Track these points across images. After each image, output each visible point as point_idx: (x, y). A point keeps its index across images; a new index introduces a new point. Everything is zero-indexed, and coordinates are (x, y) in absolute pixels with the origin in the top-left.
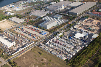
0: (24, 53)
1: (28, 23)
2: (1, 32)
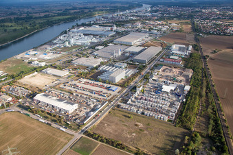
0: (101, 119)
2: (40, 91)
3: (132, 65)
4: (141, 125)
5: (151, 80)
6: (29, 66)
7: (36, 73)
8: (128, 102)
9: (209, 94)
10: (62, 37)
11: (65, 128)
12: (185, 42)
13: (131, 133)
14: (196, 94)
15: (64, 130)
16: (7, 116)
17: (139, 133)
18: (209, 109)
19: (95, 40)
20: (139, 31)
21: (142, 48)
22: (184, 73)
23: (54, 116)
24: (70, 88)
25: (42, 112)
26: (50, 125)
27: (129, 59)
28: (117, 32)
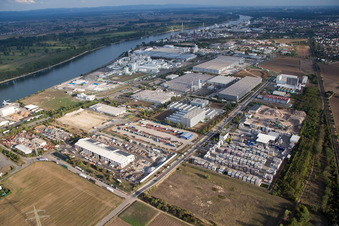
0: (165, 178)
1: (138, 116)
2: (85, 134)
3: (216, 103)
4: (221, 190)
5: (241, 126)
6: (73, 100)
7: (81, 110)
8: (206, 156)
9: (328, 149)
10: (120, 61)
11: (114, 187)
12: (298, 71)
13: (205, 200)
14: (307, 148)
15: (112, 190)
16: (38, 166)
17: (218, 200)
18: (325, 172)
19: (166, 66)
20: (230, 54)
21: (233, 78)
22: (292, 116)
23: (101, 170)
24: (125, 133)
25: (85, 163)
26: (93, 182)
27: (213, 94)
28: (199, 55)
